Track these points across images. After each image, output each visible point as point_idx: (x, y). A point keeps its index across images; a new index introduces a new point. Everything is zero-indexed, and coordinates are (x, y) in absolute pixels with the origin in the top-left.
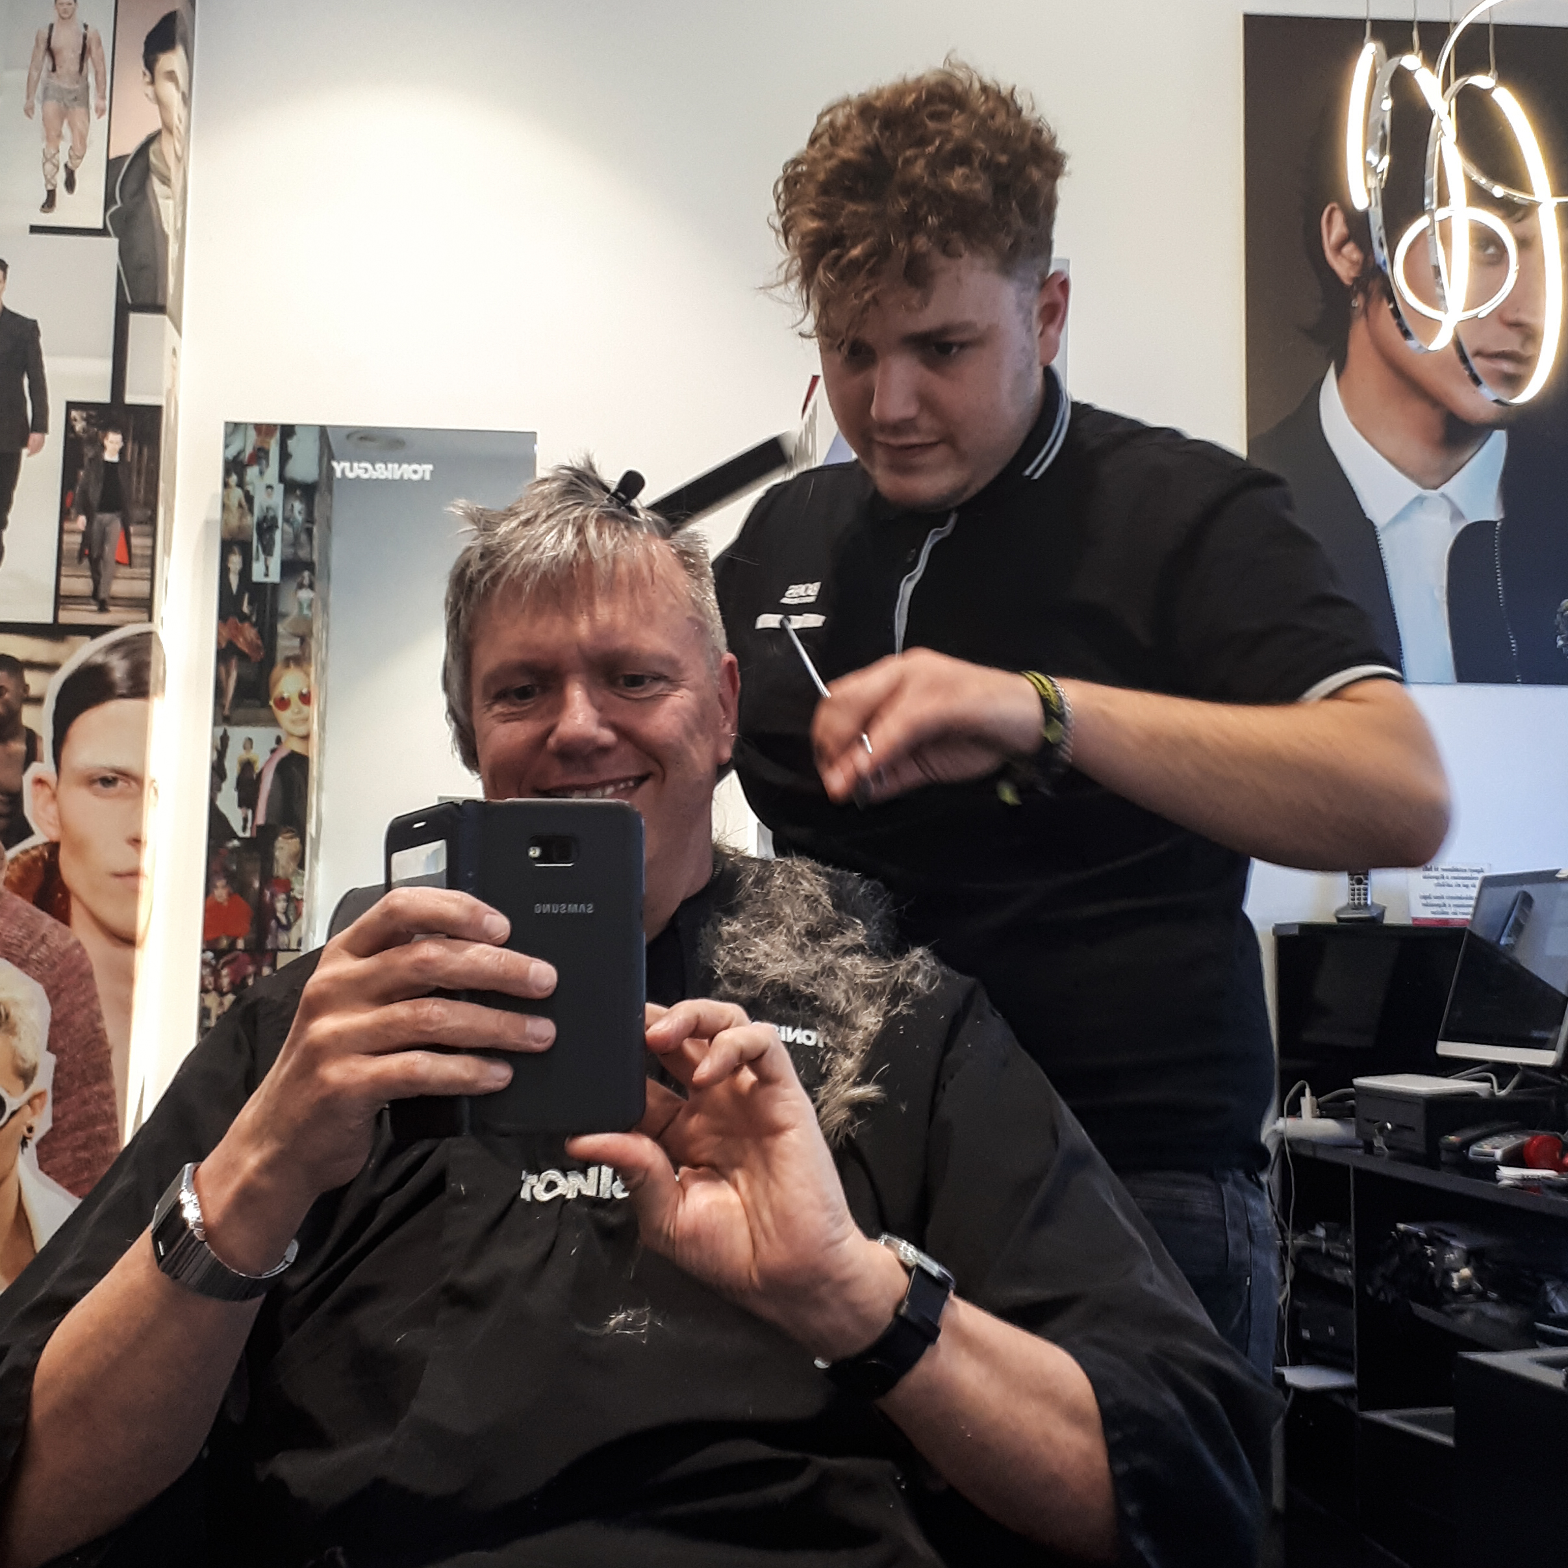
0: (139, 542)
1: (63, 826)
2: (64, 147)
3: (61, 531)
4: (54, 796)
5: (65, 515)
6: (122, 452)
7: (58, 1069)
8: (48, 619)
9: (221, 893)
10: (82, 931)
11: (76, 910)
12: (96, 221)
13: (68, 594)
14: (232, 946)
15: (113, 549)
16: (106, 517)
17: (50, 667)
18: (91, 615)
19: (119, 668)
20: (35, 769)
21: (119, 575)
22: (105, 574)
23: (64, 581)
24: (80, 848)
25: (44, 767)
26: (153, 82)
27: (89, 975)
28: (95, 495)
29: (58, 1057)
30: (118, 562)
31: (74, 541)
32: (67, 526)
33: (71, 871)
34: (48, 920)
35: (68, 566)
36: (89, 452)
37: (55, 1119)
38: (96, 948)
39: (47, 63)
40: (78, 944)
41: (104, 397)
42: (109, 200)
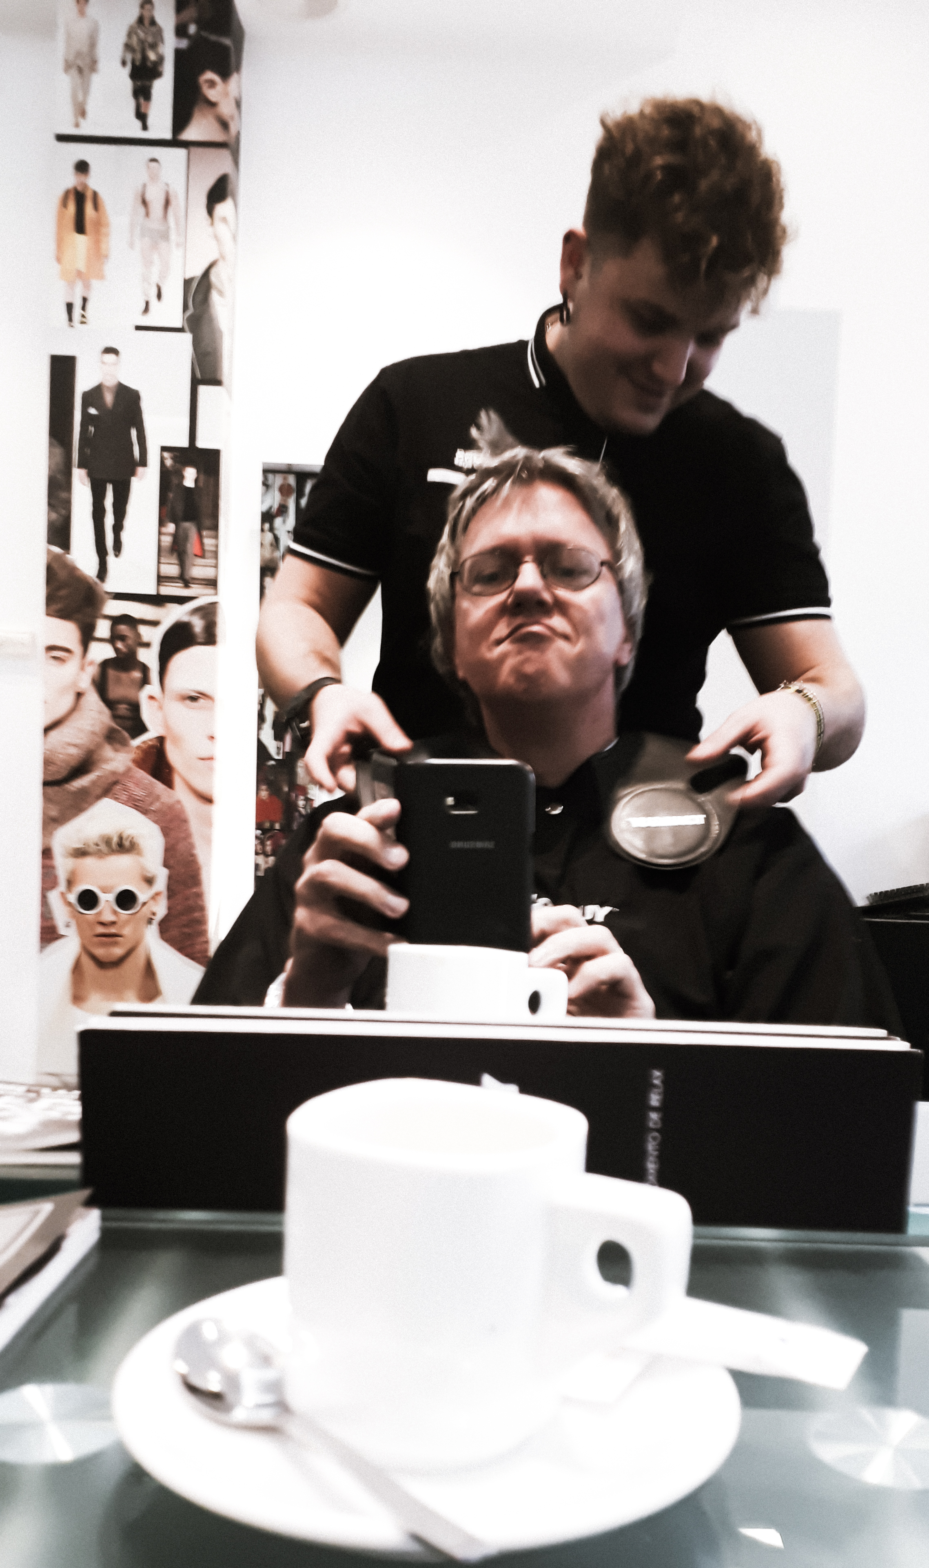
0: (208, 542)
1: (167, 727)
2: (155, 270)
3: (160, 533)
4: (161, 708)
5: (162, 523)
6: (196, 481)
7: (170, 878)
8: (153, 592)
9: (264, 794)
10: (180, 794)
11: (177, 781)
12: (177, 321)
13: (165, 575)
14: (272, 828)
15: (192, 546)
16: (187, 525)
17: (155, 623)
18: (179, 589)
19: (198, 625)
20: (148, 690)
21: (195, 563)
22: (188, 563)
23: (162, 567)
24: (177, 741)
25: (153, 688)
26: (212, 224)
27: (185, 821)
28: (180, 508)
29: (170, 871)
30: (196, 555)
31: (167, 540)
32: (164, 530)
33: (173, 755)
34: (159, 786)
35: (165, 557)
36: (175, 481)
37: (169, 908)
38: (190, 805)
39: (142, 210)
40: (179, 802)
41: (184, 443)
42: (185, 308)
